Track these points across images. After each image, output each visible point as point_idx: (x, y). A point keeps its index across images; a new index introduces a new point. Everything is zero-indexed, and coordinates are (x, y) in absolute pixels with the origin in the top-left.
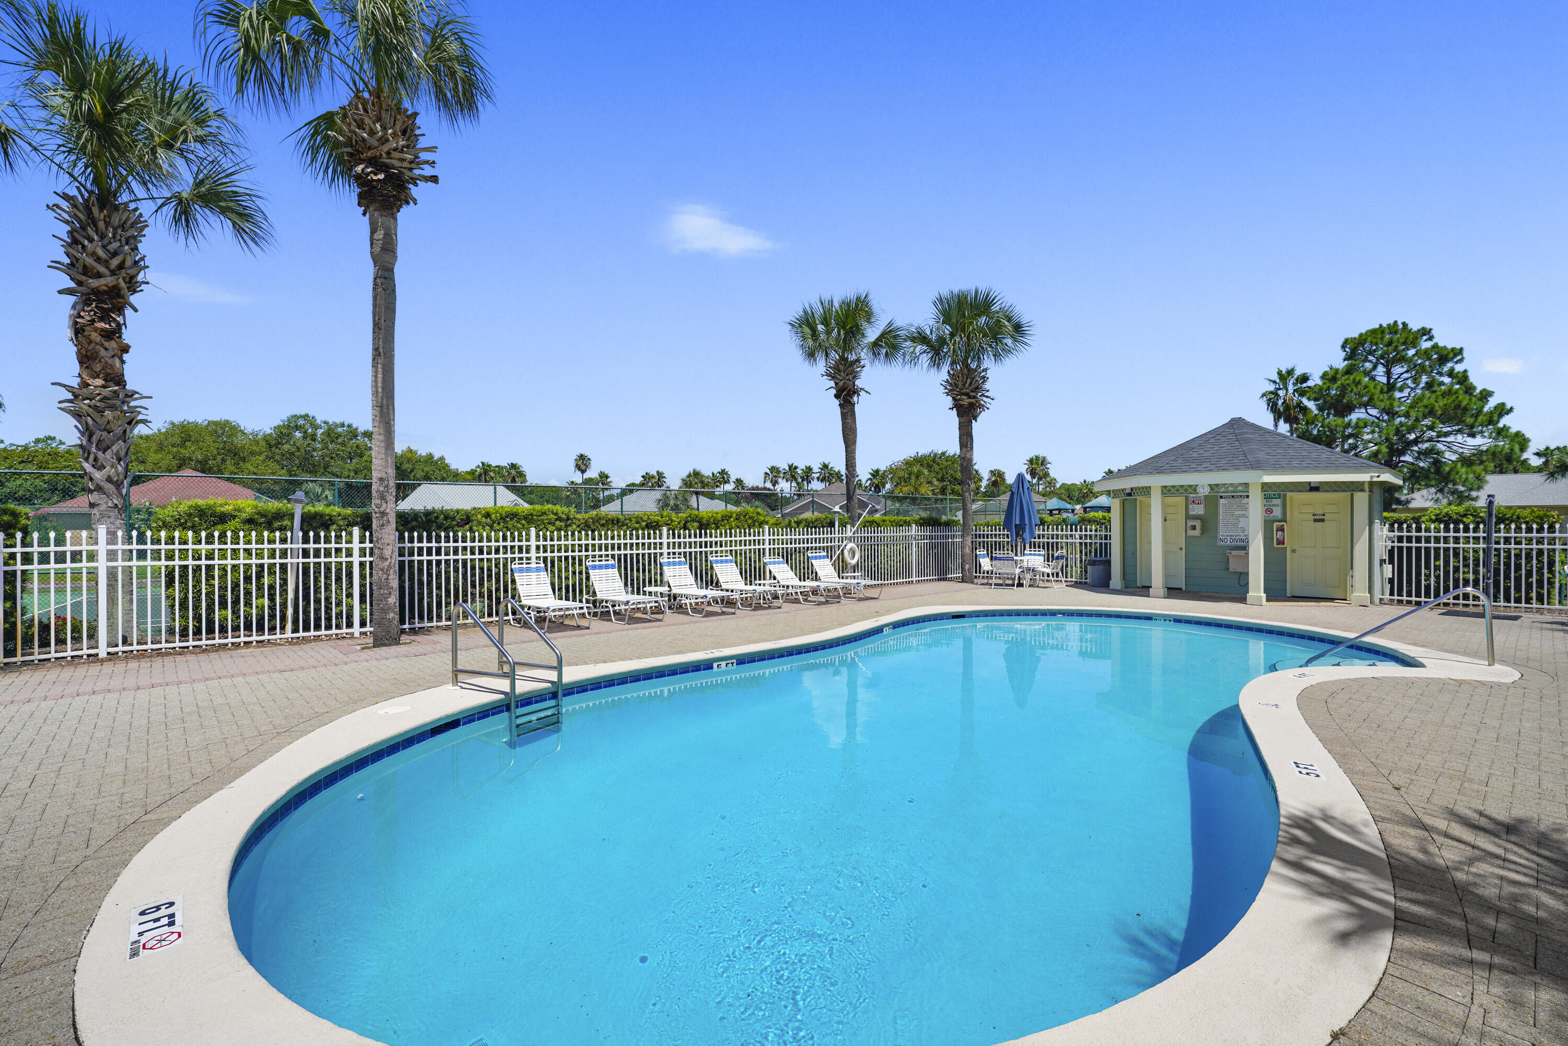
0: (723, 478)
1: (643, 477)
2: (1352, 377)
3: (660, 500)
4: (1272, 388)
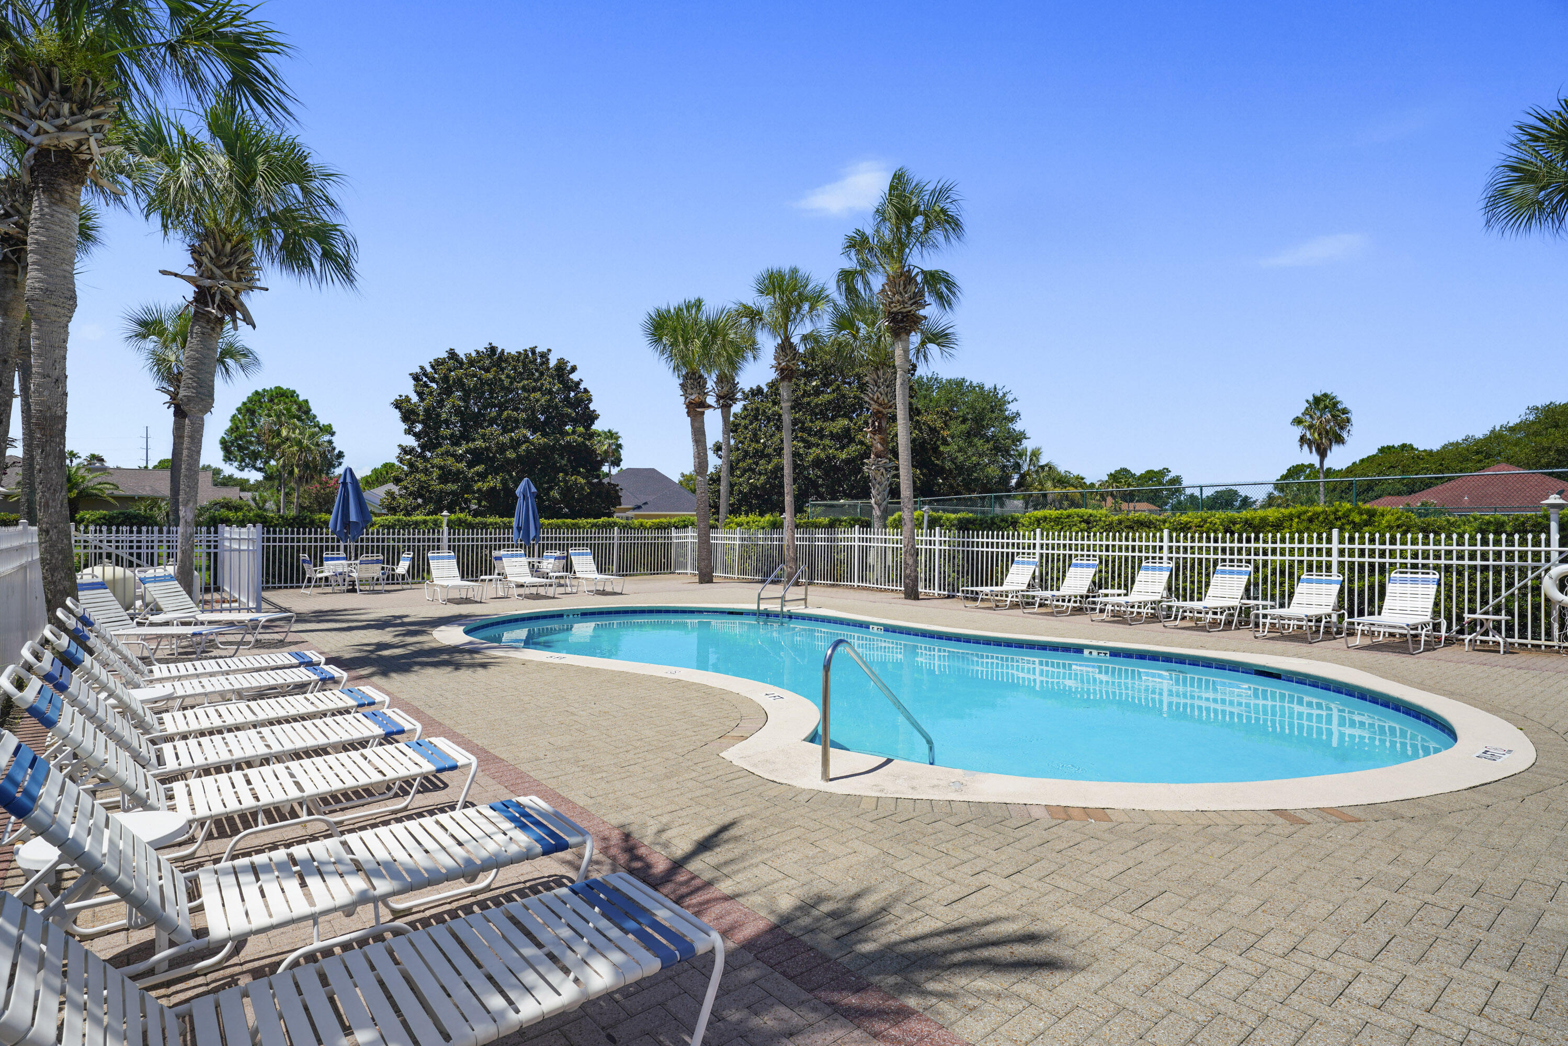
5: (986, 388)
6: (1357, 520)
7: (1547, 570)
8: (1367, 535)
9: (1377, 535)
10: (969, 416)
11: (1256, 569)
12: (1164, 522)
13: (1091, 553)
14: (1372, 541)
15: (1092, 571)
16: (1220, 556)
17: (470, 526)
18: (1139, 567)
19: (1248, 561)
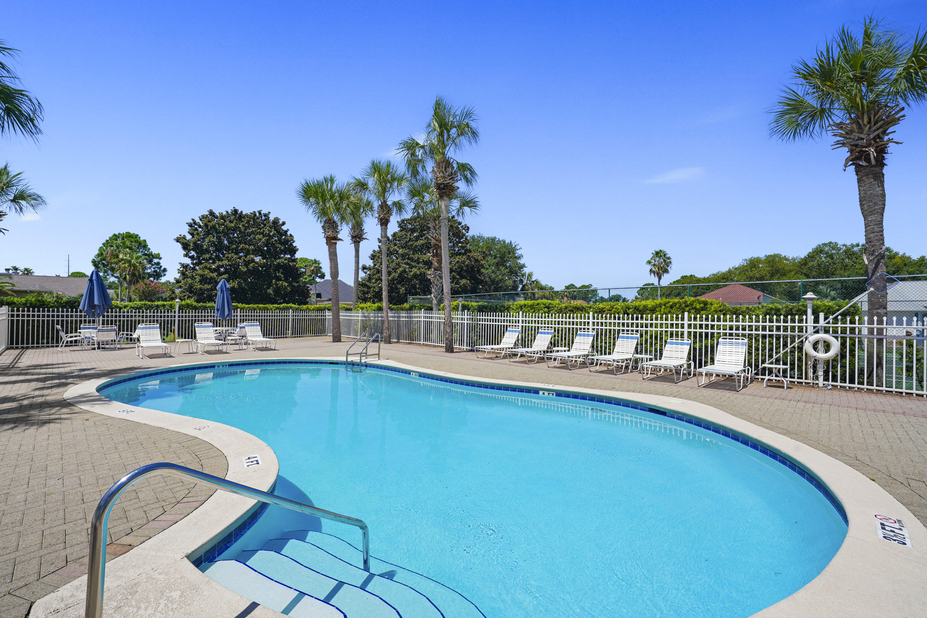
5: (507, 242)
6: (698, 307)
7: (806, 338)
8: (704, 316)
9: (710, 316)
10: (498, 256)
11: (641, 336)
12: (590, 308)
13: (550, 325)
14: (707, 319)
15: (550, 336)
16: (621, 328)
17: (195, 308)
18: (576, 334)
19: (637, 331)
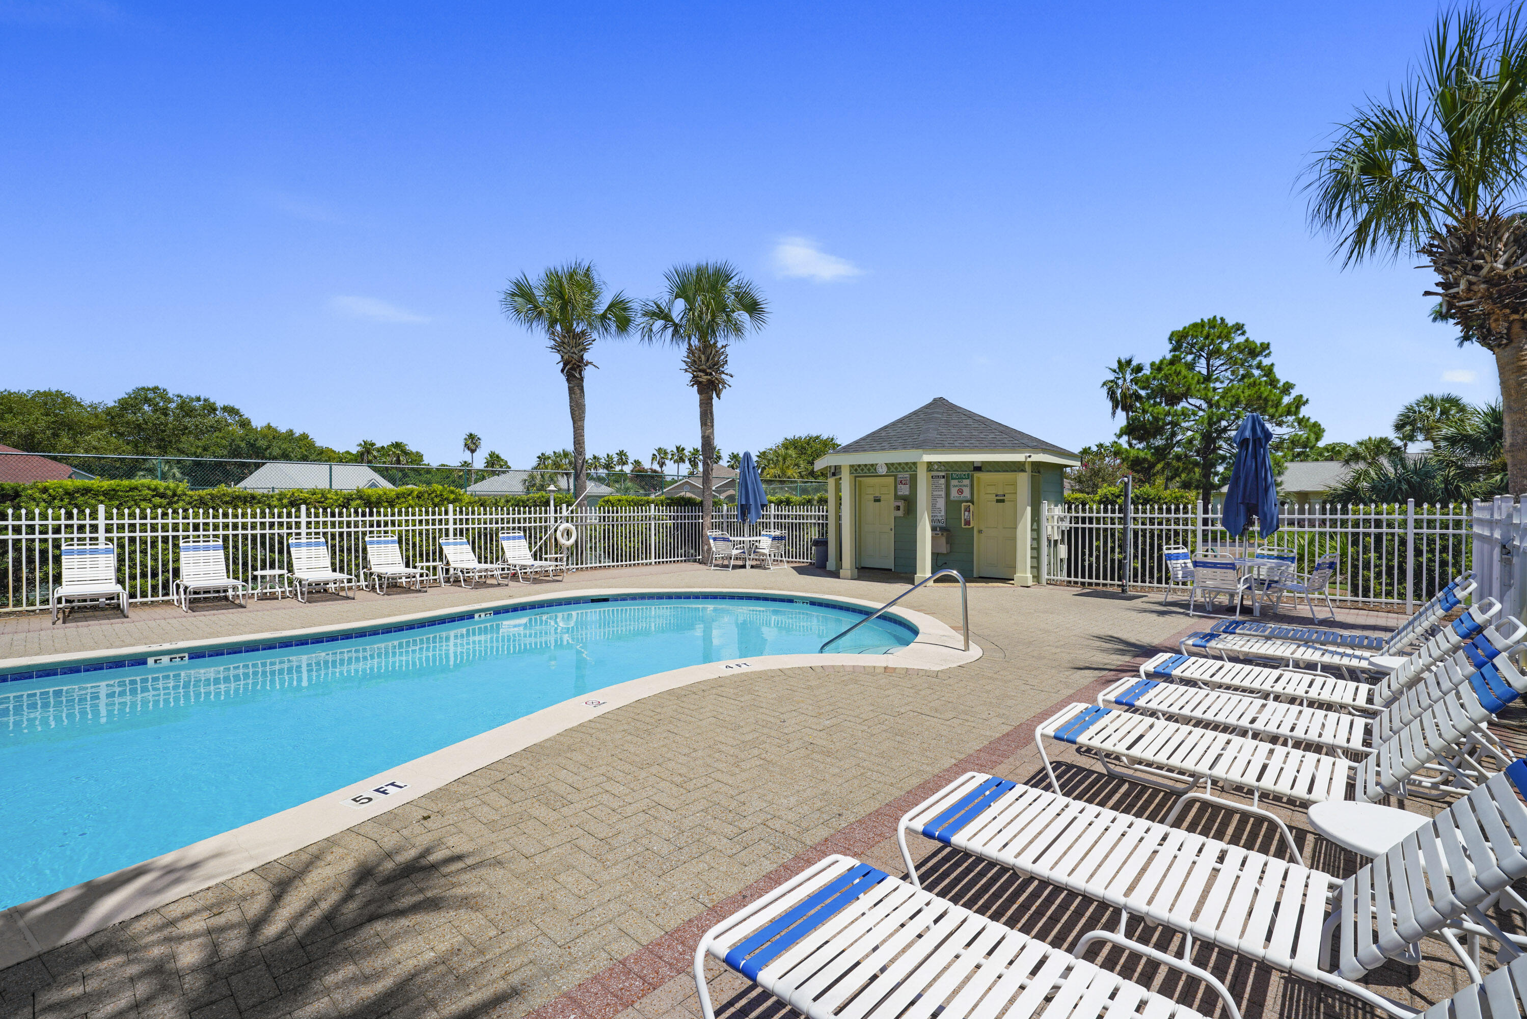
0: (622, 459)
1: (539, 457)
2: (1174, 368)
3: (525, 480)
4: (1112, 377)
